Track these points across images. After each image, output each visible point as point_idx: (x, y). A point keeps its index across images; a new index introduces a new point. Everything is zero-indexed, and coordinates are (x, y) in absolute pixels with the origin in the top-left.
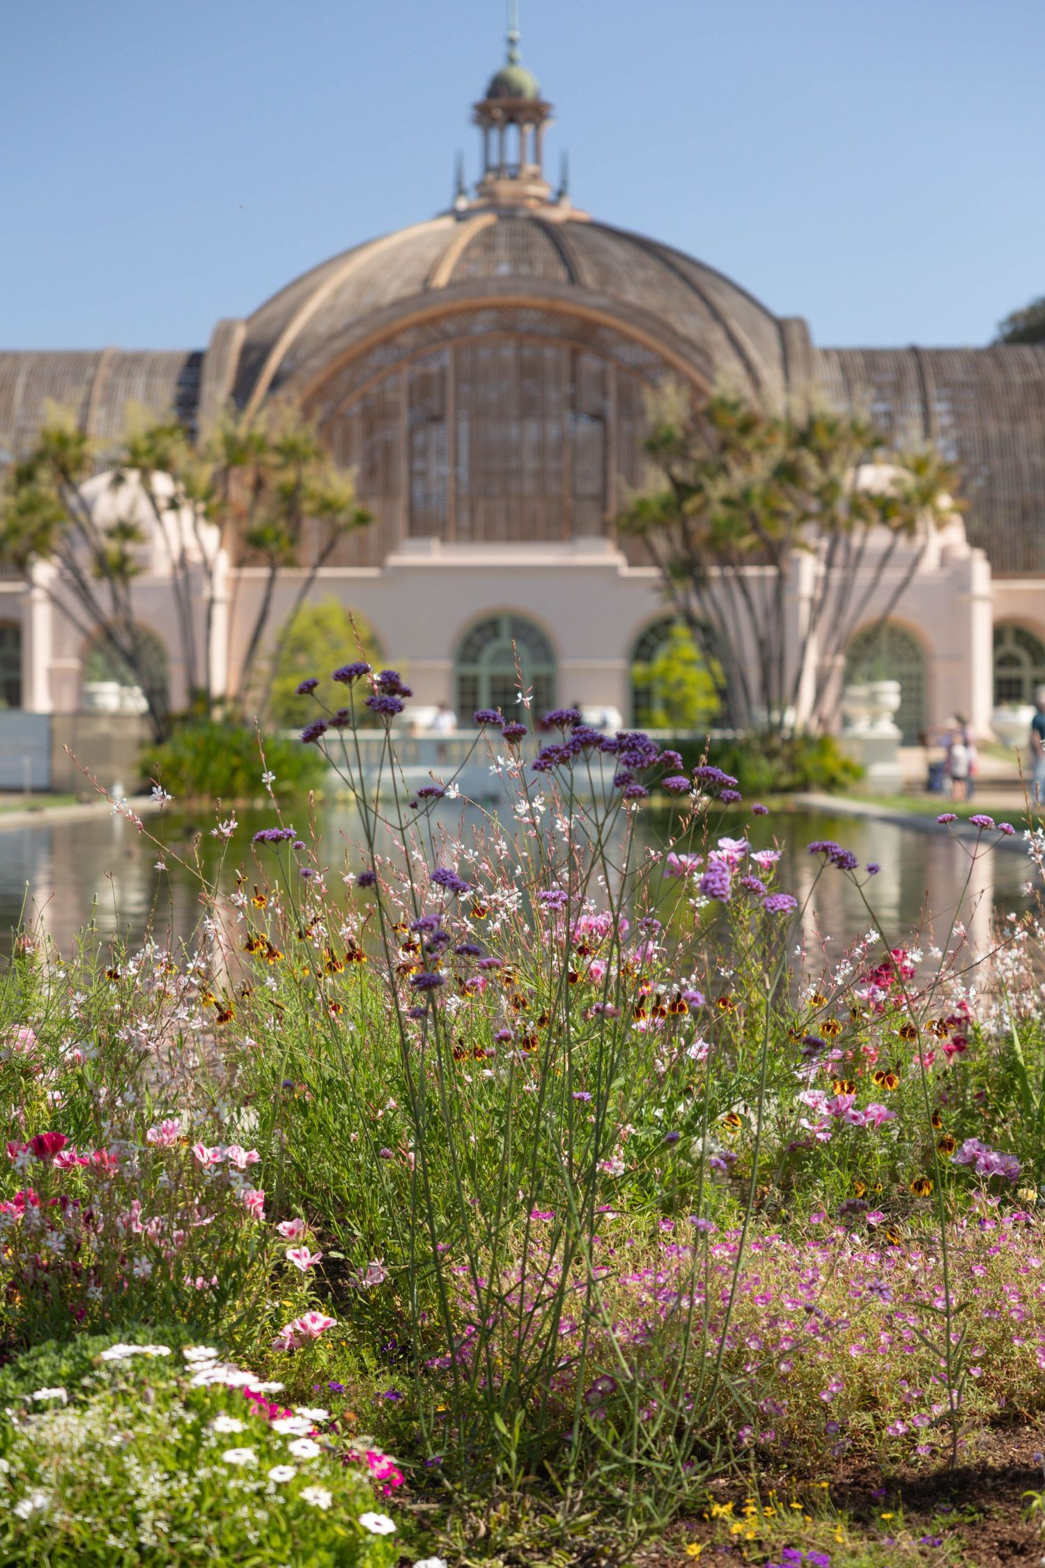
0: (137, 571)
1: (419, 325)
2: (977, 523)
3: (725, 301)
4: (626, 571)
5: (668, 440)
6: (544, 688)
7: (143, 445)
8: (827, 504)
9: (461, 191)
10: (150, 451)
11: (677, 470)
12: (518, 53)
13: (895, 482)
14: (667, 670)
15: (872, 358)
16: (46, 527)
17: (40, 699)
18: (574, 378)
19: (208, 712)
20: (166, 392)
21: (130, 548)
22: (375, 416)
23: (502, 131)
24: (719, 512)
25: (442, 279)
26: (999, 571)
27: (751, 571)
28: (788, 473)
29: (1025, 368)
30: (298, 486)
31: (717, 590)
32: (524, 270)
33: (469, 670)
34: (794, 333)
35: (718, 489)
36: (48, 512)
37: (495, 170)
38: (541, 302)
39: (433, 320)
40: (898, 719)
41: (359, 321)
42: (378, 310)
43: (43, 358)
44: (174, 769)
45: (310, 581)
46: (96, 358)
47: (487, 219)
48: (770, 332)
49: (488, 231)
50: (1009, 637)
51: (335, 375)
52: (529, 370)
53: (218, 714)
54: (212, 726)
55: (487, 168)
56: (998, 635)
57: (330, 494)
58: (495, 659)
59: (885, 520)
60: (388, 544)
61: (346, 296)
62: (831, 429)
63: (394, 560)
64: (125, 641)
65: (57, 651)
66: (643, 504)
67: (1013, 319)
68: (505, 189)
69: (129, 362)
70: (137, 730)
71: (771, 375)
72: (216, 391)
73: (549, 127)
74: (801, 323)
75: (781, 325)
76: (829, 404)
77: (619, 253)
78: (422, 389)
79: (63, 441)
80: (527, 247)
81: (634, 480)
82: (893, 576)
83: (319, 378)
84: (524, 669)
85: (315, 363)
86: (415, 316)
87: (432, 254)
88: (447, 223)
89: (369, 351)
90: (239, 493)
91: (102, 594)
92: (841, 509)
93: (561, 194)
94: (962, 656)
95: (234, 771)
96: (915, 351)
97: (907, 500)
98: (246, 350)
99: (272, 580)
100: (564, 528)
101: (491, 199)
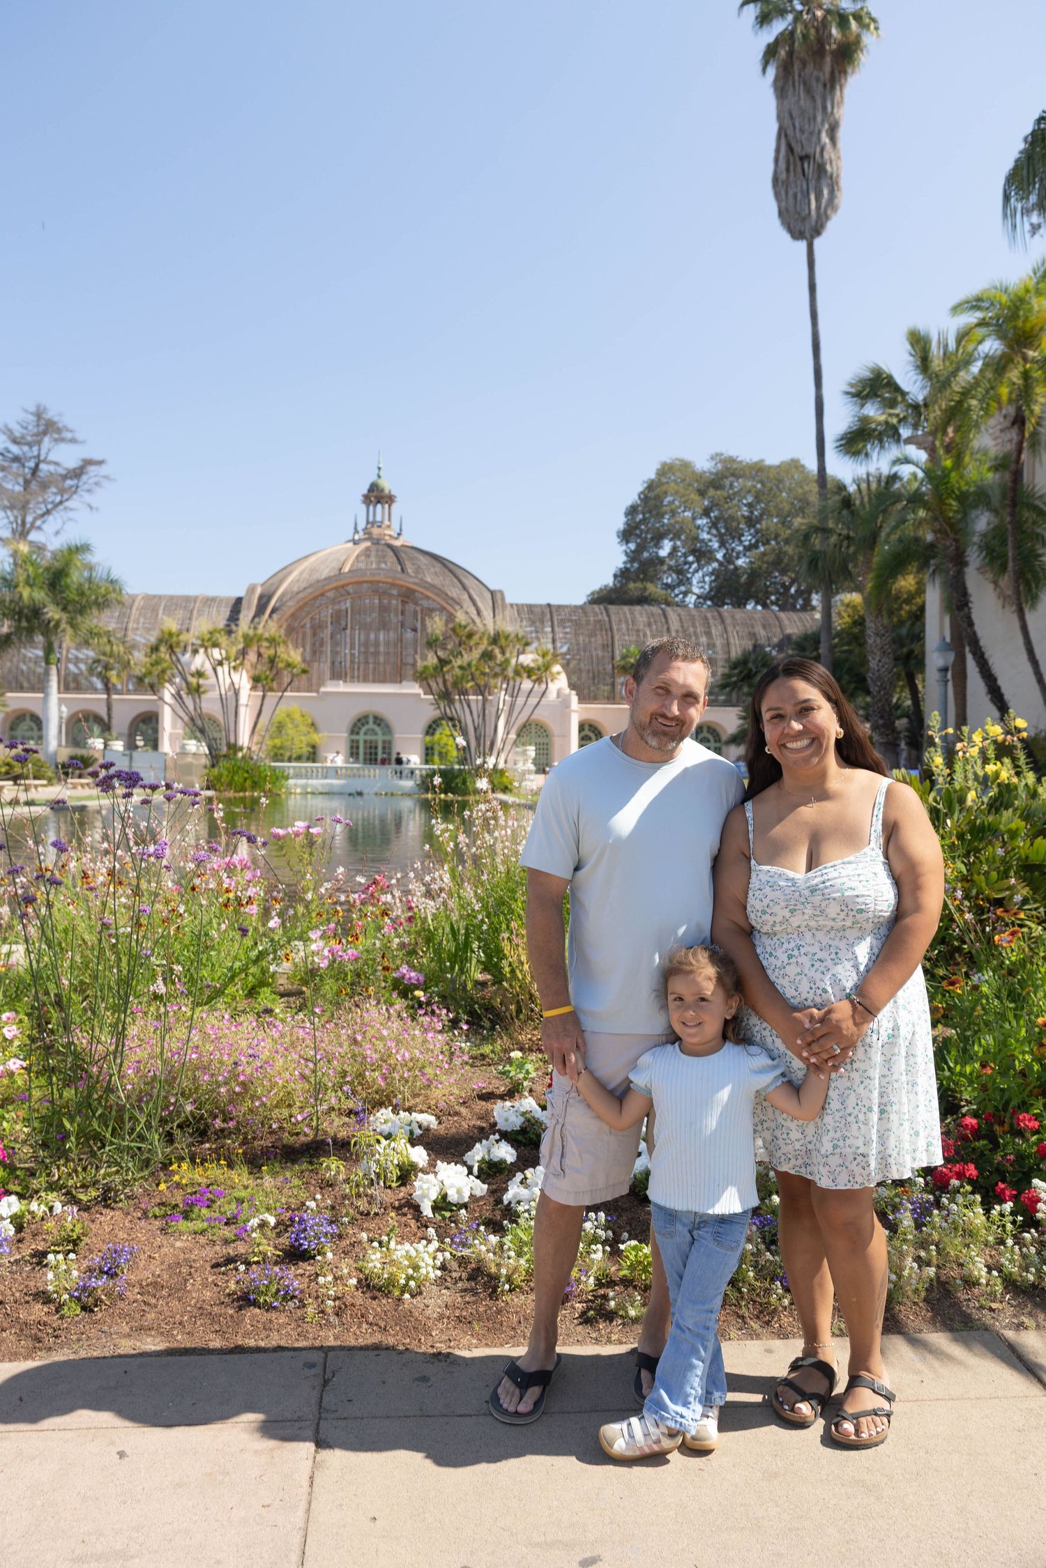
0: (205, 692)
1: (336, 588)
2: (574, 678)
3: (469, 582)
4: (423, 696)
5: (437, 640)
6: (387, 746)
7: (207, 637)
8: (504, 670)
9: (356, 531)
10: (209, 639)
11: (440, 653)
12: (382, 474)
13: (533, 661)
14: (440, 739)
15: (531, 608)
16: (163, 671)
17: (166, 746)
18: (403, 613)
19: (235, 754)
20: (226, 612)
21: (201, 681)
22: (317, 628)
23: (375, 507)
24: (458, 672)
25: (346, 569)
26: (582, 699)
27: (471, 697)
28: (487, 656)
29: (596, 614)
30: (275, 656)
31: (458, 705)
32: (383, 566)
33: (355, 737)
34: (498, 596)
35: (458, 662)
36: (164, 665)
37: (371, 523)
38: (390, 580)
39: (343, 586)
40: (535, 762)
41: (311, 586)
42: (318, 581)
43: (171, 598)
44: (219, 778)
45: (281, 697)
46: (195, 599)
47: (368, 544)
48: (489, 596)
49: (367, 549)
50: (587, 727)
51: (301, 608)
52: (384, 609)
53: (240, 755)
54: (236, 760)
55: (368, 522)
56: (581, 727)
57: (290, 660)
58: (365, 734)
59: (529, 677)
60: (321, 683)
61: (305, 575)
62: (507, 637)
63: (322, 689)
64: (199, 723)
65: (174, 726)
66: (426, 667)
67: (593, 593)
68: (376, 531)
69: (210, 601)
70: (205, 761)
71: (487, 613)
72: (246, 615)
73: (394, 506)
74: (501, 592)
75: (492, 593)
76: (510, 628)
77: (424, 560)
78: (337, 617)
79: (171, 634)
80: (384, 556)
81: (424, 658)
82: (533, 701)
83: (292, 610)
84: (380, 738)
85: (290, 604)
86: (334, 585)
87: (343, 558)
88: (351, 544)
89: (315, 598)
90: (252, 656)
91: (189, 701)
92: (510, 672)
93: (399, 534)
94: (566, 735)
95: (245, 779)
96: (549, 605)
97: (539, 669)
98: (261, 597)
99: (264, 697)
100: (398, 677)
101: (369, 535)
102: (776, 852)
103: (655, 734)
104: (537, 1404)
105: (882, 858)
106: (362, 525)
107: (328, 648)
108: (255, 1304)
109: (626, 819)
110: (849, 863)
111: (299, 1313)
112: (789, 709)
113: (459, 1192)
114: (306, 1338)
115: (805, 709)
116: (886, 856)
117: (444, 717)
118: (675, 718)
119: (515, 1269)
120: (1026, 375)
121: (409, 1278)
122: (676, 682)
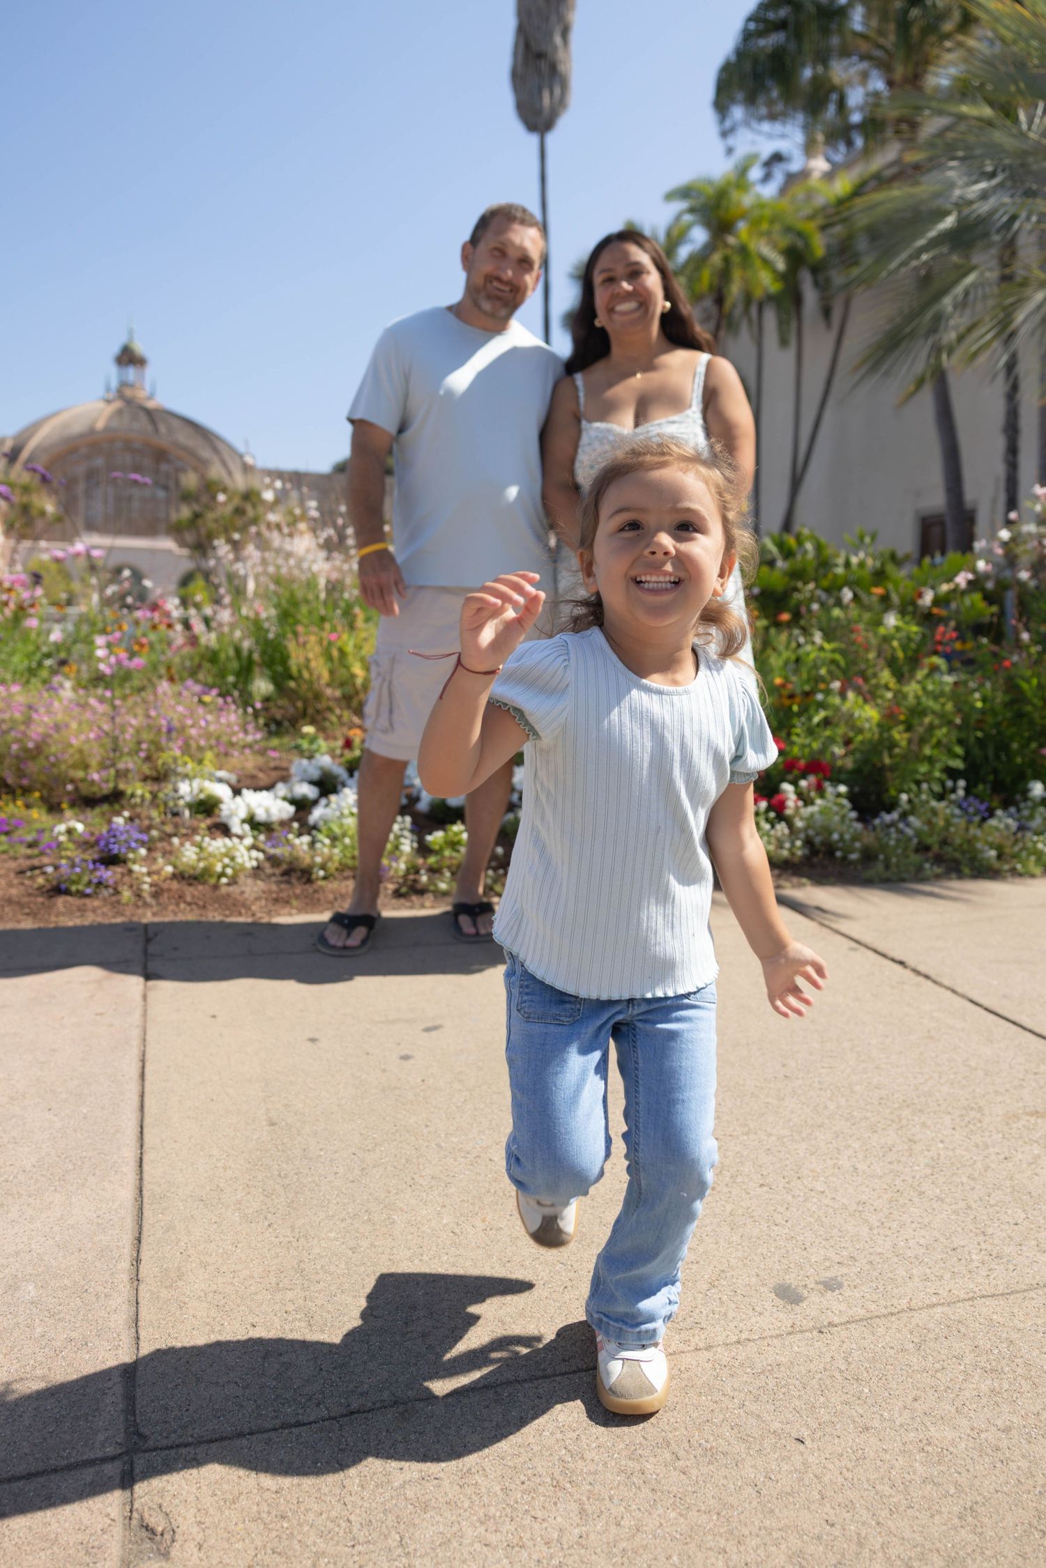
1: (89, 445)
3: (220, 446)
4: (176, 551)
5: (191, 495)
9: (109, 391)
11: (194, 507)
12: (134, 336)
22: (71, 482)
23: (127, 368)
24: (212, 524)
25: (99, 427)
32: (136, 426)
35: (212, 515)
37: (124, 384)
38: (142, 439)
39: (95, 444)
41: (63, 440)
42: (70, 437)
47: (120, 404)
49: (120, 408)
52: (137, 467)
55: (120, 383)
60: (75, 534)
61: (57, 430)
66: (180, 521)
68: (128, 393)
71: (237, 475)
73: (147, 368)
77: (176, 424)
78: (91, 475)
80: (137, 417)
81: (178, 511)
83: (45, 463)
85: (42, 456)
86: (87, 441)
87: (96, 415)
88: (103, 403)
93: (152, 396)
100: (150, 530)
101: (120, 394)
102: (607, 410)
103: (489, 297)
104: (364, 942)
105: (700, 421)
106: (114, 384)
107: (81, 504)
108: (67, 892)
109: (461, 379)
110: (673, 422)
111: (114, 899)
112: (620, 270)
113: (267, 811)
114: (122, 915)
115: (635, 273)
116: (705, 419)
117: (199, 569)
118: (508, 283)
119: (330, 858)
120: (726, 260)
121: (225, 866)
122: (512, 244)
